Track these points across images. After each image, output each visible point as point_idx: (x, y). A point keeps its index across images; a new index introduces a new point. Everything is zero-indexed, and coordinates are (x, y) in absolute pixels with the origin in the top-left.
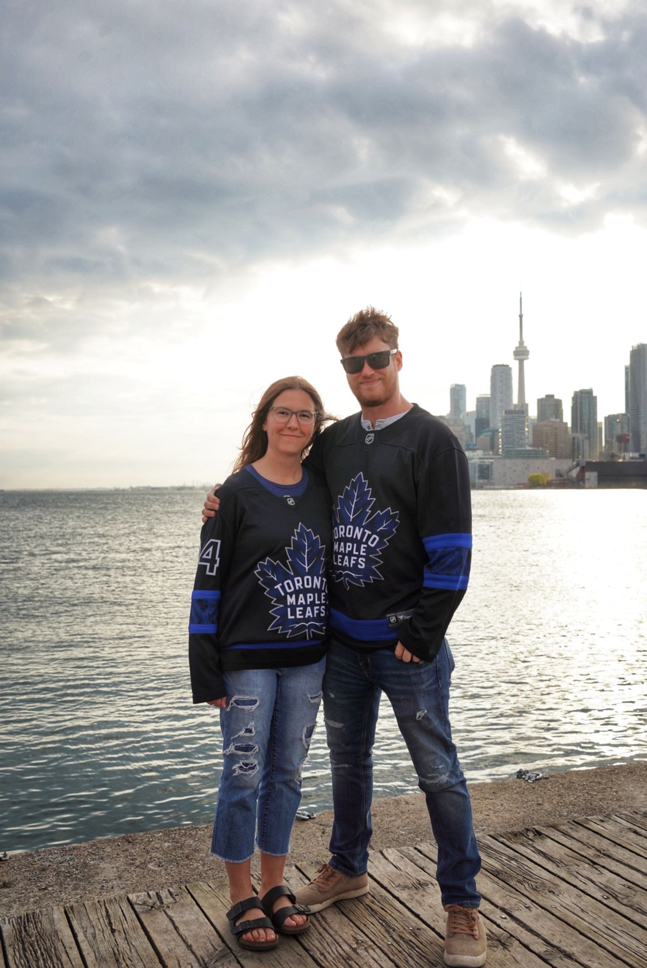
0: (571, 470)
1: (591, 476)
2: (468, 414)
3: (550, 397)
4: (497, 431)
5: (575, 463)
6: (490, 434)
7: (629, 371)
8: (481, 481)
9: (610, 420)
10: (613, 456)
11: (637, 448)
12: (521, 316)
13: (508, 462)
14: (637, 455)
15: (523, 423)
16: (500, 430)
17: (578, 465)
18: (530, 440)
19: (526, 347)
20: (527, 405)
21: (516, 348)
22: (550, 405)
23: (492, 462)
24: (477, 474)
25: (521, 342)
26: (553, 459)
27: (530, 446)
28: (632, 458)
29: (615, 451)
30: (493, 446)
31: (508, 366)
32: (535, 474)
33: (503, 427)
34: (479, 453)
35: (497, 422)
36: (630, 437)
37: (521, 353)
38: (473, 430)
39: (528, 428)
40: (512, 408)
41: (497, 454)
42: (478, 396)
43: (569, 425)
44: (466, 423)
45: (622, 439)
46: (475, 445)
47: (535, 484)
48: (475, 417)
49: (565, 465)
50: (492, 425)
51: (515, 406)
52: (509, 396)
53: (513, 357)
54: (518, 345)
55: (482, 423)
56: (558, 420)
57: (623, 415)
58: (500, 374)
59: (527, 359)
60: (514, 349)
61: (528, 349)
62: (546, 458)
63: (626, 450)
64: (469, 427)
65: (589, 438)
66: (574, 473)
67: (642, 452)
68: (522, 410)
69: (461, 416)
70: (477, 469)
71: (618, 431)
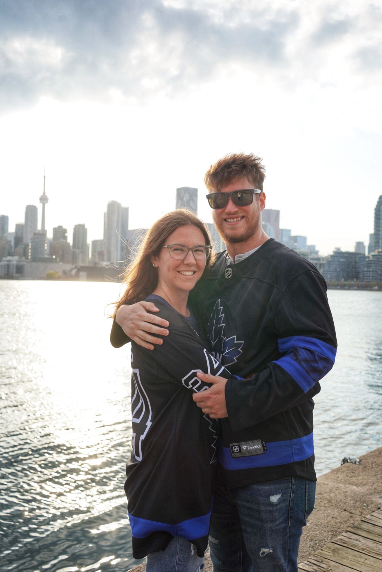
0: (71, 270)
1: (83, 274)
2: (10, 234)
3: (60, 227)
4: (28, 245)
5: (74, 266)
6: (23, 246)
7: (106, 215)
8: (17, 275)
9: (95, 243)
10: (96, 263)
11: (109, 259)
12: (45, 177)
13: (34, 264)
14: (108, 263)
15: (44, 241)
16: (30, 244)
17: (76, 267)
18: (47, 252)
19: (47, 196)
20: (46, 231)
21: (42, 196)
22: (60, 232)
23: (24, 265)
24: (15, 271)
25: (44, 193)
26: (61, 263)
27: (48, 255)
28: (106, 265)
29: (97, 260)
30: (25, 254)
31: (35, 207)
32: (50, 272)
33: (32, 243)
34: (16, 258)
35: (28, 239)
36: (105, 252)
37: (44, 199)
38: (13, 244)
39: (47, 244)
40: (37, 232)
41: (27, 258)
42: (17, 224)
43: (71, 244)
44: (9, 239)
45: (101, 254)
46: (14, 253)
47: (50, 277)
48: (14, 235)
49: (68, 267)
50: (25, 241)
51: (39, 231)
52: (36, 225)
53: (39, 201)
54: (42, 194)
55: (18, 239)
56: (64, 241)
57: (102, 240)
58: (31, 211)
59: (47, 203)
60: (40, 196)
61: (48, 197)
62: (57, 262)
63: (103, 260)
64: (10, 241)
65: (82, 252)
66: (74, 272)
67: (112, 262)
68: (43, 234)
69: (5, 235)
70: (15, 268)
71: (99, 249)
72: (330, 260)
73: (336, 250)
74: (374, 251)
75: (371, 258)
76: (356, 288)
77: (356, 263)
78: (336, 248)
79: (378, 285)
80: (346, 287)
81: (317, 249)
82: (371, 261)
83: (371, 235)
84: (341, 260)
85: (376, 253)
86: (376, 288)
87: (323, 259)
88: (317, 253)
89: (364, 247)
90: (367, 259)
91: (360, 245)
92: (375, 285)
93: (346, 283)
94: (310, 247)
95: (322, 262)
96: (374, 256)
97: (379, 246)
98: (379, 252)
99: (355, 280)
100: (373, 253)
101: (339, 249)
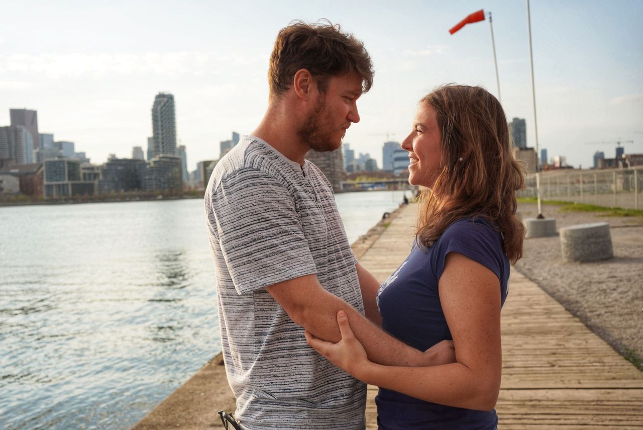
72: (105, 168)
73: (110, 157)
74: (154, 156)
75: (152, 164)
76: (138, 198)
77: (136, 171)
78: (111, 155)
79: (162, 194)
80: (127, 199)
81: (87, 156)
82: (152, 168)
83: (149, 139)
84: (120, 168)
85: (156, 159)
86: (160, 197)
87: (98, 168)
88: (88, 160)
89: (142, 152)
90: (148, 167)
91: (137, 150)
92: (158, 195)
93: (127, 194)
94: (78, 154)
95: (96, 171)
96: (155, 162)
97: (159, 151)
98: (160, 158)
99: (136, 189)
100: (154, 159)
101: (113, 156)
